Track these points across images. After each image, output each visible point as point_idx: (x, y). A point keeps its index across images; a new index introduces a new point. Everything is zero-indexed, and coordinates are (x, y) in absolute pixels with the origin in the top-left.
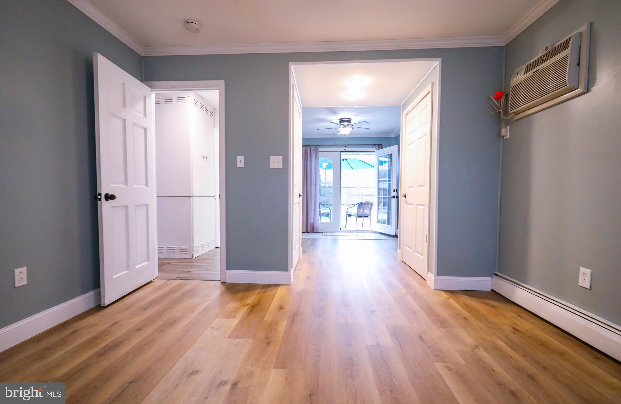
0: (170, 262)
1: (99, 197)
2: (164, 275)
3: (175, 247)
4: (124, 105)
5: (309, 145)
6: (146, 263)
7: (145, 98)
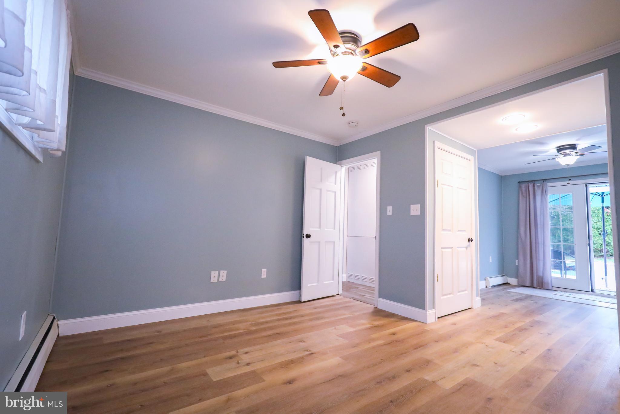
0: (358, 287)
1: (303, 236)
2: (346, 293)
3: (367, 276)
4: (321, 181)
5: (532, 181)
6: (332, 282)
7: (336, 172)
